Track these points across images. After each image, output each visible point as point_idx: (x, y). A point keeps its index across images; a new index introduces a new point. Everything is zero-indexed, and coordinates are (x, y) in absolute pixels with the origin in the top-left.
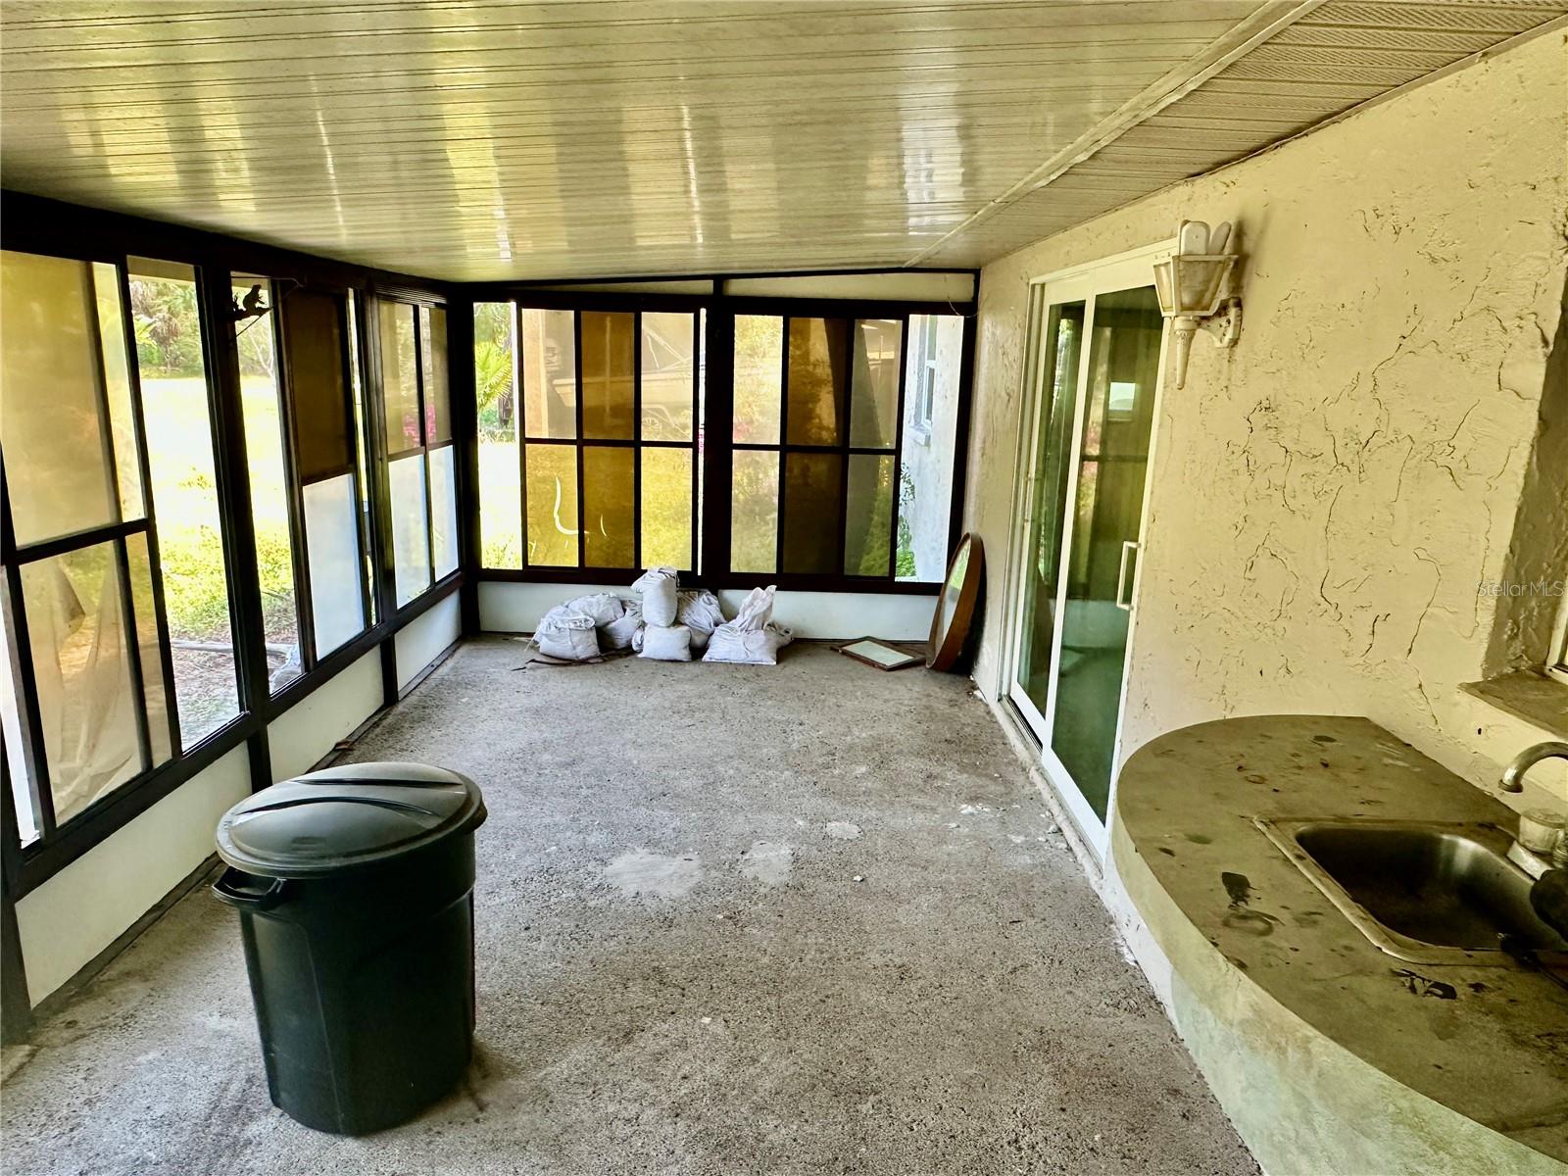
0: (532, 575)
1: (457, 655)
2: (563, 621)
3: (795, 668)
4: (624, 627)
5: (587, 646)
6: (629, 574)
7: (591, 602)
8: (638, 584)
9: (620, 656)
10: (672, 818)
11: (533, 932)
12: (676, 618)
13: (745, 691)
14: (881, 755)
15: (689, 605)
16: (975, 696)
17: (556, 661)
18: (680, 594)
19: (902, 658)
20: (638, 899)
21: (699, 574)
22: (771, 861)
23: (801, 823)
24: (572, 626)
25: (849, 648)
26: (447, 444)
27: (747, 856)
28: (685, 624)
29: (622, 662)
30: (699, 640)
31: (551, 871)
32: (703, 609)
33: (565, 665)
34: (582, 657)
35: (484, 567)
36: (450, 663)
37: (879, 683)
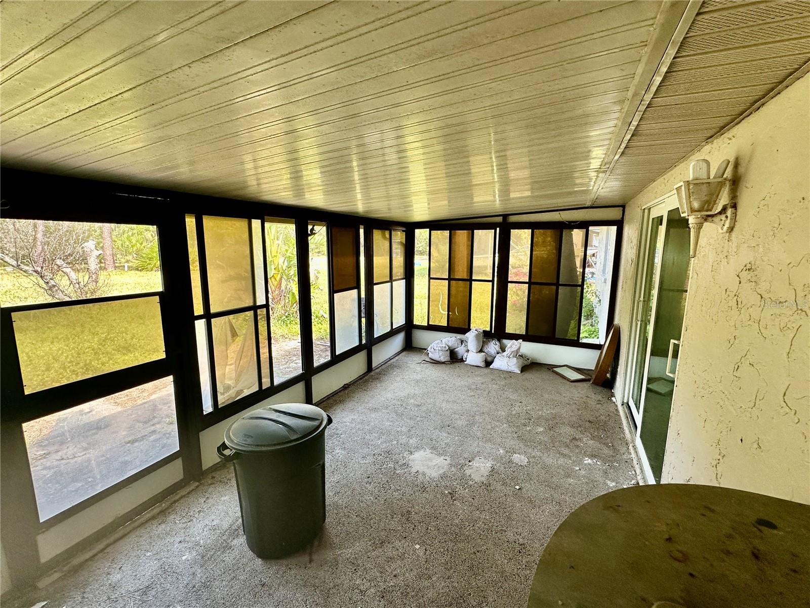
0: (431, 328)
1: (400, 355)
2: (437, 347)
3: (528, 375)
4: (461, 350)
5: (444, 357)
6: (465, 330)
7: (450, 339)
8: (467, 334)
9: (458, 362)
10: (447, 438)
11: (370, 480)
12: (481, 349)
13: (503, 383)
14: (552, 424)
15: (487, 344)
16: (611, 400)
17: (434, 362)
18: (485, 340)
19: (580, 377)
20: (417, 474)
21: (493, 332)
22: (480, 469)
23: (501, 451)
24: (440, 349)
25: (556, 369)
26: (403, 279)
27: (470, 464)
28: (484, 352)
29: (457, 365)
30: (489, 359)
31: (390, 453)
32: (493, 347)
33: (436, 363)
34: (443, 361)
35: (414, 323)
36: (397, 358)
37: (565, 388)
